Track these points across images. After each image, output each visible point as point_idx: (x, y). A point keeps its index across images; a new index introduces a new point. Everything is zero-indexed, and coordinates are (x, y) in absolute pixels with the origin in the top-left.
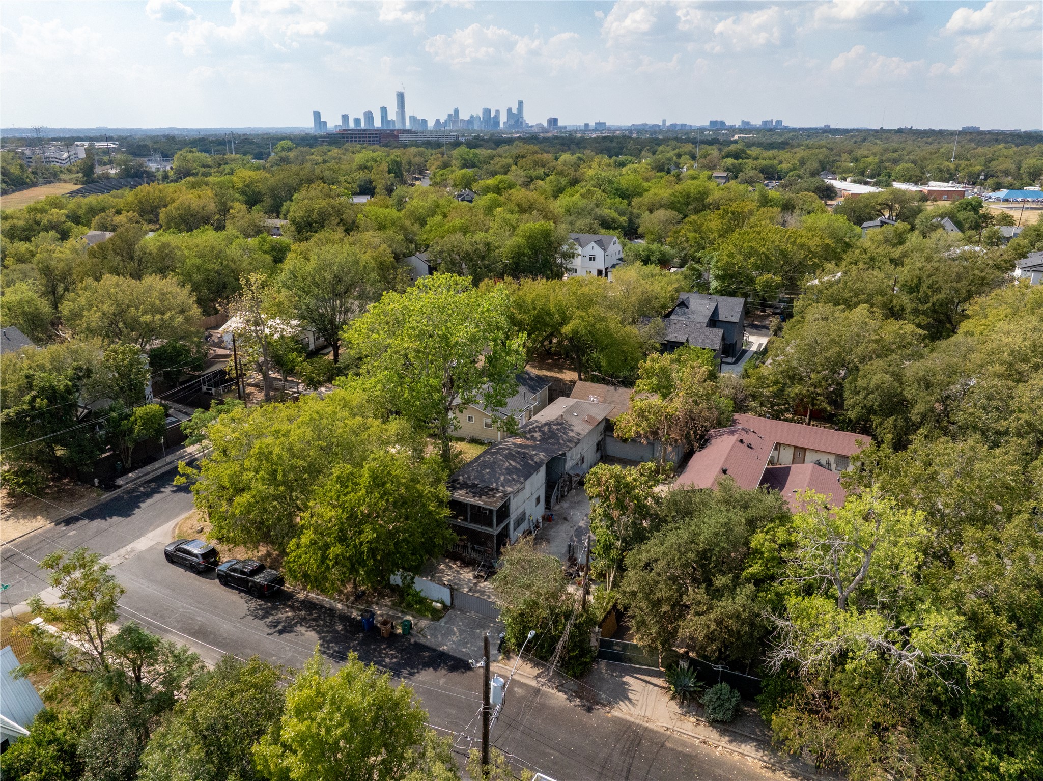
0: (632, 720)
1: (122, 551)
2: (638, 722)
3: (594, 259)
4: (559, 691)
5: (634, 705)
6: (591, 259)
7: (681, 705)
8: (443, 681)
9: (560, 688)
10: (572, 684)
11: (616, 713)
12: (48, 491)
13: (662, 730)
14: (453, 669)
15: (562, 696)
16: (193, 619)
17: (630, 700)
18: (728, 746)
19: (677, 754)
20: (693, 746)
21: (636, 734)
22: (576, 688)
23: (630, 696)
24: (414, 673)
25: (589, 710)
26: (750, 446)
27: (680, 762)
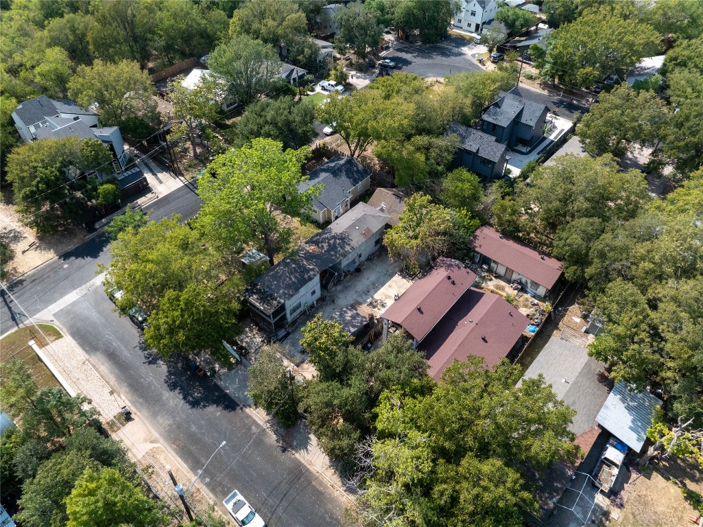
0: (303, 462)
1: (88, 284)
2: (306, 464)
3: (474, 15)
4: (275, 434)
5: (308, 453)
6: (472, 14)
7: (331, 461)
8: (218, 414)
9: (276, 432)
10: (282, 431)
11: (297, 455)
12: (59, 229)
13: (314, 472)
14: (226, 408)
15: (275, 437)
16: (111, 344)
17: (307, 450)
18: (343, 492)
19: (315, 489)
20: (326, 487)
21: (301, 471)
22: (283, 434)
23: (309, 447)
24: (206, 406)
25: (284, 450)
26: (453, 283)
27: (313, 495)
